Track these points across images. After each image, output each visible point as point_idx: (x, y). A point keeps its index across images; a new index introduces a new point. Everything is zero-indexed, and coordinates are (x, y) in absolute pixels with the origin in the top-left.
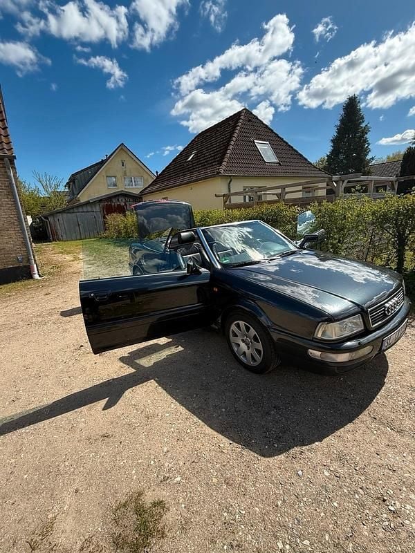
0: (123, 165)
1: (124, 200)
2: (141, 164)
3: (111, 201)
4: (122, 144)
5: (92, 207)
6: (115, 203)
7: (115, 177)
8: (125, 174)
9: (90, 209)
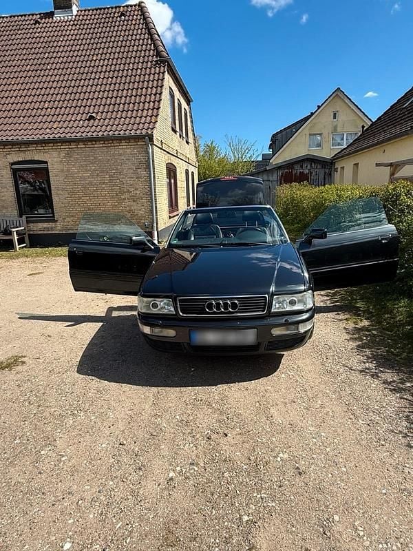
0: (335, 118)
1: (309, 167)
2: (360, 114)
3: (292, 168)
4: (338, 89)
5: (268, 176)
6: (297, 170)
7: (320, 134)
8: (335, 128)
9: (265, 177)
